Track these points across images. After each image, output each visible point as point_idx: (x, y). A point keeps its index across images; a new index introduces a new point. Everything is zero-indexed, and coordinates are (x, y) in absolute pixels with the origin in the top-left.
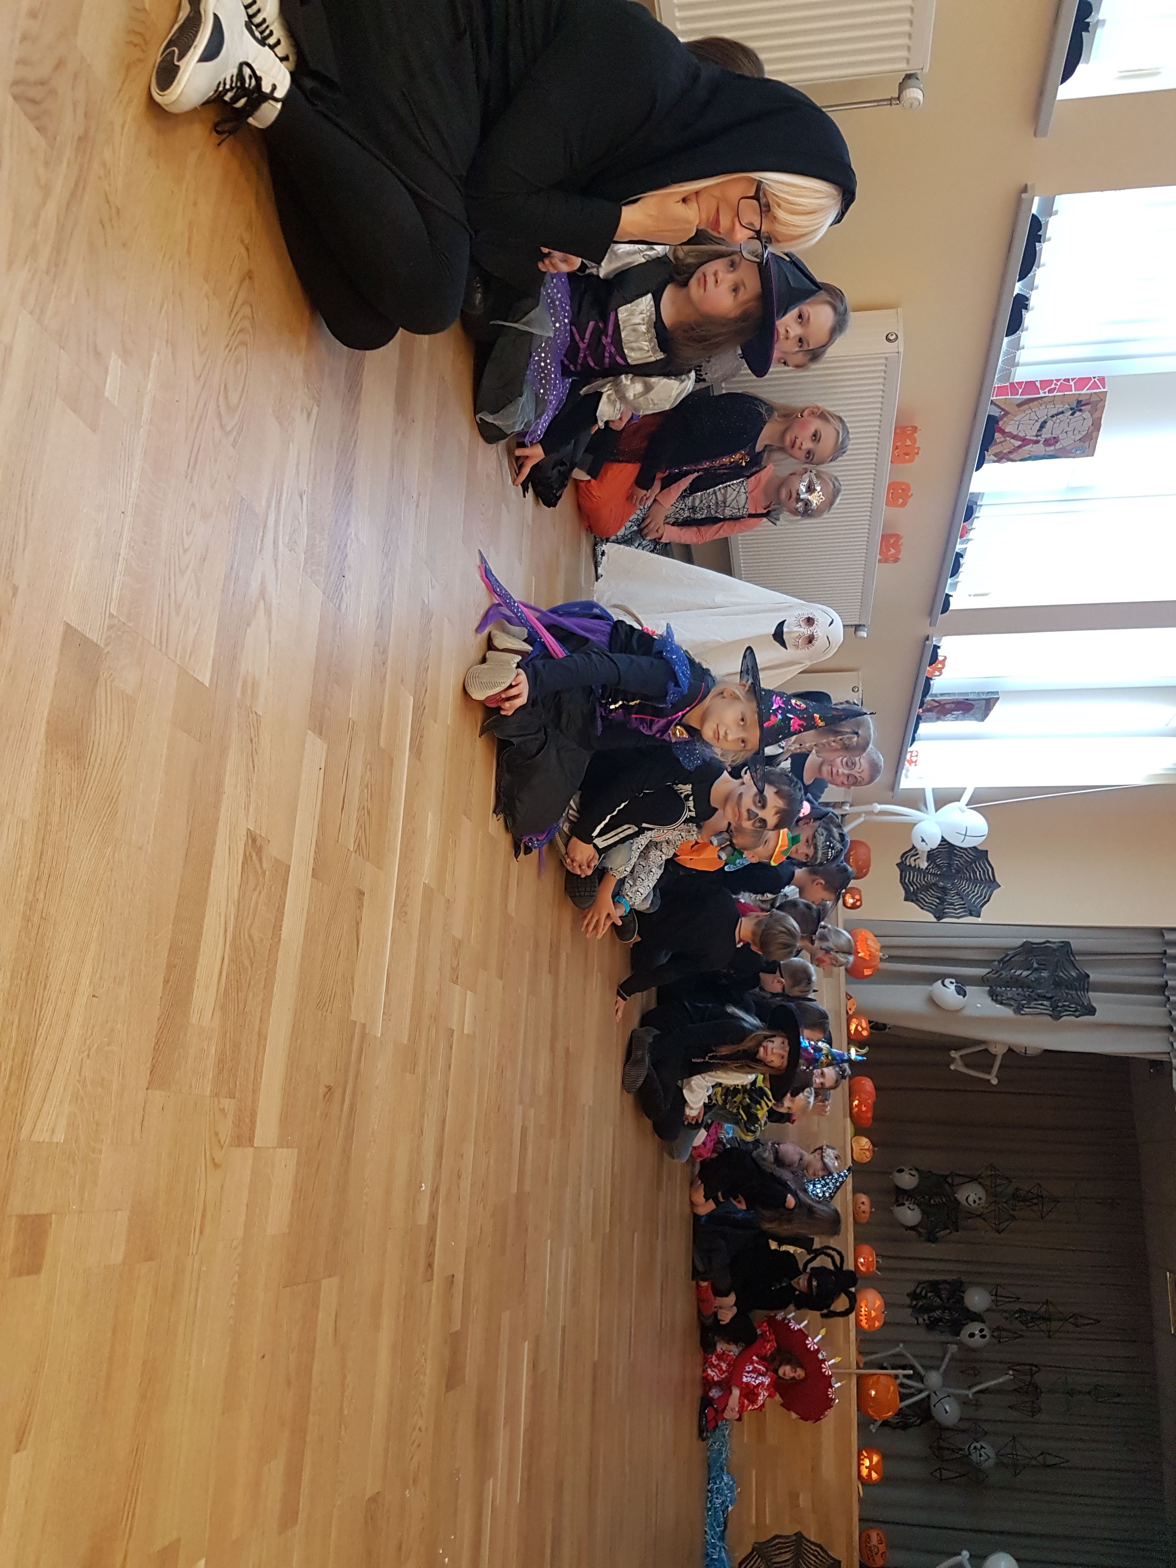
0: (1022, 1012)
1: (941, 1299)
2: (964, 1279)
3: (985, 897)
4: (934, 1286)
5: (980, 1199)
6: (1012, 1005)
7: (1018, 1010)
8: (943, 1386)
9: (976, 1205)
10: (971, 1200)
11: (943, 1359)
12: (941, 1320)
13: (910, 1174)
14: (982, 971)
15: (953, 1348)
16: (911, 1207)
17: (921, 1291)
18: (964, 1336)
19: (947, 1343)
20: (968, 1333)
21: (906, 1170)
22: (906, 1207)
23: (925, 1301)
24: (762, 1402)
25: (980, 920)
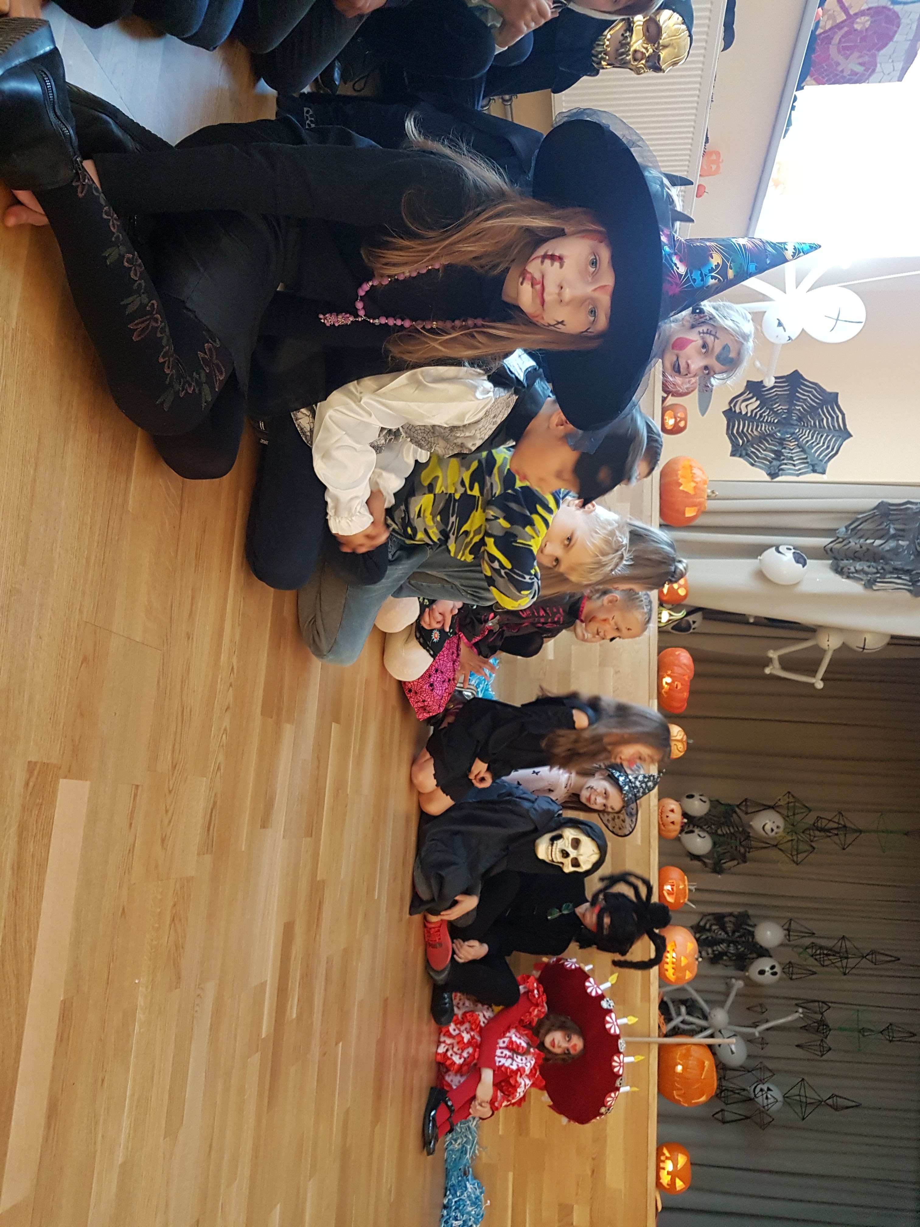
0: (875, 588)
1: (727, 933)
2: (751, 912)
3: (833, 449)
4: (719, 919)
5: (778, 827)
6: (862, 580)
7: (869, 584)
8: (730, 1023)
9: (774, 832)
10: (768, 828)
11: (727, 995)
12: (725, 953)
13: (701, 800)
14: (823, 541)
15: (739, 984)
16: (702, 834)
17: (706, 924)
18: (753, 972)
19: (731, 978)
20: (759, 969)
21: (697, 797)
22: (695, 834)
23: (708, 934)
24: (522, 1094)
25: (824, 478)
